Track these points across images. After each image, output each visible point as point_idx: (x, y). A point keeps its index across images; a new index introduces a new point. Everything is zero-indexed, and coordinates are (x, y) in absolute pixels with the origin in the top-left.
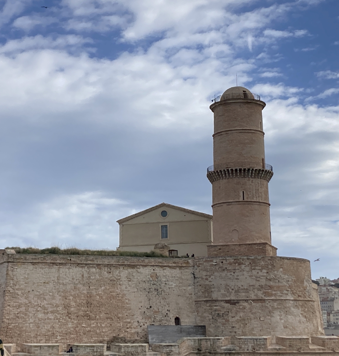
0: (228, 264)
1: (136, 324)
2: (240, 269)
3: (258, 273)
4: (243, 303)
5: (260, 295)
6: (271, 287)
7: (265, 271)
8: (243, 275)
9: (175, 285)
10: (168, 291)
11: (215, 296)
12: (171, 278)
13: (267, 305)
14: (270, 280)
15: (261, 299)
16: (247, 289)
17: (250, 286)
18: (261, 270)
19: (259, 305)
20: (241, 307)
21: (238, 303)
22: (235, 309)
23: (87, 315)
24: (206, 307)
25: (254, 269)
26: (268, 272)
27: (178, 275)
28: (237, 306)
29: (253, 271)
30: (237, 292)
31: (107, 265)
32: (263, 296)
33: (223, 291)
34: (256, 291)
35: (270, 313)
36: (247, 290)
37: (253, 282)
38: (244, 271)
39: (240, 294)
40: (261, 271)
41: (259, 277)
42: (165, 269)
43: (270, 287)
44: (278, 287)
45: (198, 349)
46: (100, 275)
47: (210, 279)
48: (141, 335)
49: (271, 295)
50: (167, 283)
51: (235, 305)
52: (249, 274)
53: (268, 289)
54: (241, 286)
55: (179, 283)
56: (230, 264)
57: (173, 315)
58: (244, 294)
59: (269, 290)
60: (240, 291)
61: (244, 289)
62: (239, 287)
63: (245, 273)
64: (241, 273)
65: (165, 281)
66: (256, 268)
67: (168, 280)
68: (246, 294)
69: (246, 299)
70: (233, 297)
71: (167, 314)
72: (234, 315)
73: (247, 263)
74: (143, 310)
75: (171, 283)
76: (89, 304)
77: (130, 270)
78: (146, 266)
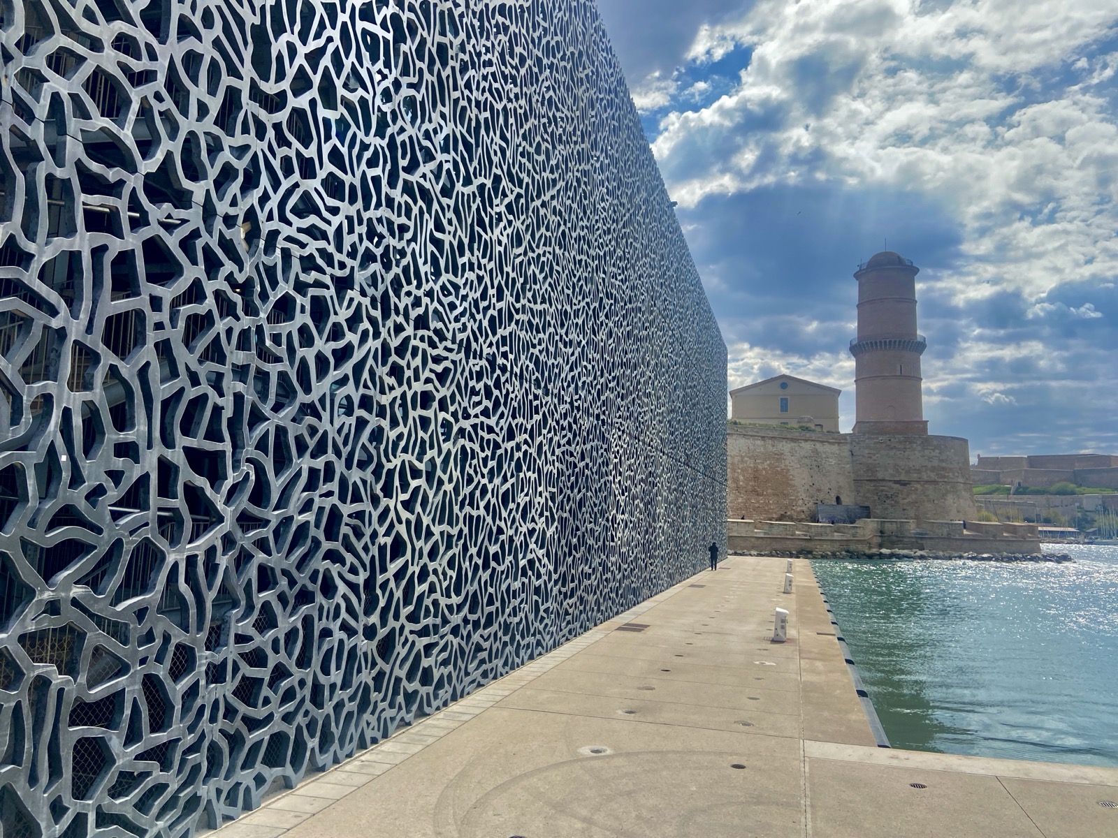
0: (897, 442)
1: (801, 502)
2: (911, 448)
3: (930, 453)
4: (915, 484)
5: (933, 476)
6: (944, 469)
7: (938, 451)
8: (915, 454)
9: (835, 462)
10: (828, 468)
11: (880, 475)
12: (831, 455)
13: (940, 487)
14: (943, 461)
15: (934, 480)
17: (922, 466)
18: (934, 450)
19: (931, 487)
20: (913, 489)
21: (909, 484)
22: (906, 490)
23: (754, 491)
24: (870, 486)
25: (927, 449)
26: (940, 453)
27: (837, 452)
28: (908, 487)
29: (926, 451)
31: (772, 438)
32: (936, 478)
33: (891, 471)
34: (929, 472)
35: (944, 496)
36: (919, 471)
37: (926, 463)
38: (915, 450)
39: (911, 475)
41: (932, 458)
42: (825, 445)
44: (951, 469)
45: (881, 532)
46: (765, 449)
47: (874, 458)
48: (807, 513)
49: (945, 477)
50: (827, 460)
51: (906, 486)
52: (921, 454)
54: (912, 466)
55: (839, 461)
56: (900, 442)
58: (915, 475)
59: (942, 472)
60: (911, 471)
61: (916, 469)
62: (910, 467)
63: (916, 452)
64: (912, 452)
66: (929, 447)
67: (828, 456)
68: (919, 475)
69: (918, 480)
70: (903, 477)
71: (829, 492)
72: (905, 497)
73: (919, 442)
74: (807, 487)
75: (831, 460)
76: (756, 478)
77: (793, 444)
78: (806, 441)
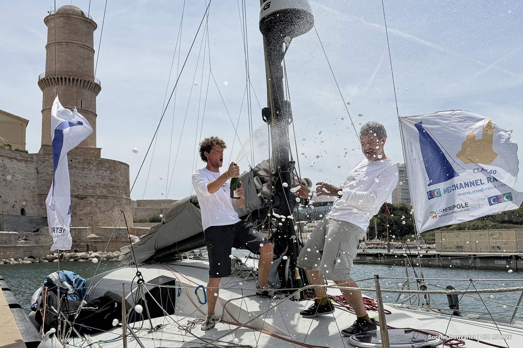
0: (77, 162)
2: (89, 168)
3: (103, 173)
4: (90, 198)
5: (105, 192)
7: (109, 172)
8: (91, 173)
9: (21, 177)
10: (15, 183)
12: (17, 171)
13: (109, 201)
14: (112, 180)
15: (105, 195)
16: (94, 186)
17: (96, 184)
20: (89, 202)
21: (86, 198)
22: (82, 203)
25: (100, 169)
26: (111, 174)
27: (23, 168)
28: (85, 201)
29: (100, 171)
30: (85, 188)
32: (107, 194)
34: (101, 189)
35: (112, 209)
37: (100, 181)
38: (92, 170)
39: (87, 190)
40: (106, 172)
41: (104, 177)
42: (13, 161)
43: (112, 186)
50: (14, 175)
51: (83, 200)
52: (96, 174)
53: (110, 188)
54: (88, 183)
55: (25, 177)
56: (80, 163)
57: (19, 206)
58: (91, 191)
59: (112, 189)
60: (87, 187)
61: (91, 186)
62: (87, 184)
63: (92, 172)
64: (89, 172)
65: (12, 173)
66: (102, 168)
67: (15, 172)
68: (93, 191)
69: (93, 195)
70: (81, 193)
71: (14, 205)
72: (82, 209)
75: (18, 176)
